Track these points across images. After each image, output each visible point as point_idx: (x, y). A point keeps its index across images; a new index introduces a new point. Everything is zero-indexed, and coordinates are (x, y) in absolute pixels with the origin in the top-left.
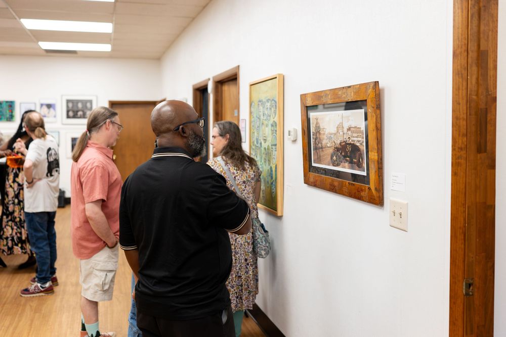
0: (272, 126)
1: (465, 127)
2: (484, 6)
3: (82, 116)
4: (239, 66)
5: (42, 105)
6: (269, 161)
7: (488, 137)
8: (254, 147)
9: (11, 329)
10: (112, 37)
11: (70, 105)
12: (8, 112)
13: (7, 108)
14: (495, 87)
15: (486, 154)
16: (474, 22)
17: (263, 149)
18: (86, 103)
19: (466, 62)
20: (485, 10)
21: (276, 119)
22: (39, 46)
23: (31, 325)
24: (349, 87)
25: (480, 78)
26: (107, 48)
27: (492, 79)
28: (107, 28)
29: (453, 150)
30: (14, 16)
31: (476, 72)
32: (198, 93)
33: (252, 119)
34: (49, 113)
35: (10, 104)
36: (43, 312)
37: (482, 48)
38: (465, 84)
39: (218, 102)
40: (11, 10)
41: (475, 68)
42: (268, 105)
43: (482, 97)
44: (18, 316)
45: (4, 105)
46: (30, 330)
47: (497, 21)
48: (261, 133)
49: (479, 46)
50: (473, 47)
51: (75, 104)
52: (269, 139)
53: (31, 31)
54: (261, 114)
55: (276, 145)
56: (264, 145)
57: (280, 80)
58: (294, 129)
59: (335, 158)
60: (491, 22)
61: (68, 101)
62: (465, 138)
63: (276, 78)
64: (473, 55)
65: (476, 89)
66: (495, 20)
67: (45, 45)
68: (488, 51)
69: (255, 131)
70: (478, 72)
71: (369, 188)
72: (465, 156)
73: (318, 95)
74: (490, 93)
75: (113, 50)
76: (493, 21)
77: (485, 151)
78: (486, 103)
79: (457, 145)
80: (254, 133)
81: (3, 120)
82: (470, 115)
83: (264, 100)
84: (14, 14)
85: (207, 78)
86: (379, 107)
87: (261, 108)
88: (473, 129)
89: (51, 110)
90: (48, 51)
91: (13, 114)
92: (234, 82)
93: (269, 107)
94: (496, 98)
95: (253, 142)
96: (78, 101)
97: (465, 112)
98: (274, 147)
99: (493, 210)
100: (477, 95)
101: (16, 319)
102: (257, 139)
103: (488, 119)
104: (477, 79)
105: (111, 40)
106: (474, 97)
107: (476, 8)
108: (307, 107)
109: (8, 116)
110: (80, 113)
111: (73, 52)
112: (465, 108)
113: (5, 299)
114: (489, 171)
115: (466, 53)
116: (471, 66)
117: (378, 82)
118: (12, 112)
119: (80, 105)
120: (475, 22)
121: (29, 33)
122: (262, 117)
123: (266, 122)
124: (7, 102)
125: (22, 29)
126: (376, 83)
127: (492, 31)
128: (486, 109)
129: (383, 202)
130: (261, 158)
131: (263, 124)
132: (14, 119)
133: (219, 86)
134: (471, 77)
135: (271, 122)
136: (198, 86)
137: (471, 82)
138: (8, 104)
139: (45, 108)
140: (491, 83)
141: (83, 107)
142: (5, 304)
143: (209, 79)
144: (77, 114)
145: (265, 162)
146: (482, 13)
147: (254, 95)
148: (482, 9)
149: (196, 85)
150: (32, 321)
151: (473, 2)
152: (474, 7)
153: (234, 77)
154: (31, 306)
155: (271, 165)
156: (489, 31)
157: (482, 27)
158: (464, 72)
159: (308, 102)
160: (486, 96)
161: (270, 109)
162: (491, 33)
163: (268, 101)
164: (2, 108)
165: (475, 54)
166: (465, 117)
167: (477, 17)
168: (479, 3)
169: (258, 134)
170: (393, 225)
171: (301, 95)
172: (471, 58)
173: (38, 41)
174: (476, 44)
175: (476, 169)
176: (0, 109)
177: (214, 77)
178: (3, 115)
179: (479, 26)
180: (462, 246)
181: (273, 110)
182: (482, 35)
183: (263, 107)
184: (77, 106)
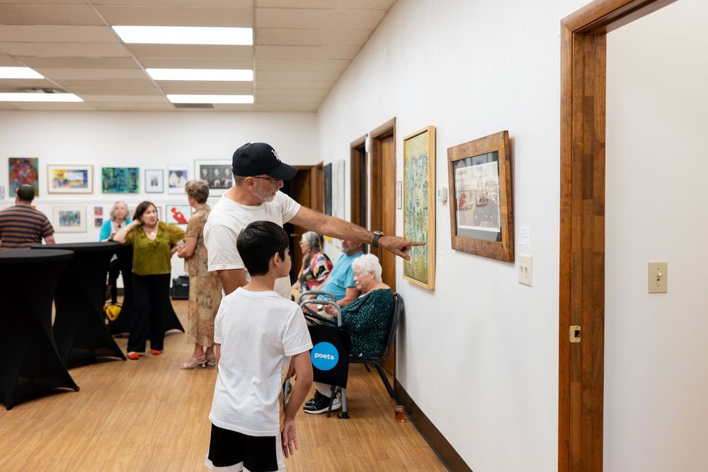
0: (424, 186)
1: (570, 174)
2: (589, 52)
3: (219, 186)
4: (395, 118)
5: (171, 172)
6: (421, 227)
7: (596, 183)
8: (408, 213)
9: (135, 415)
10: (255, 87)
11: (205, 172)
12: (130, 181)
13: (131, 177)
14: (604, 133)
15: (592, 200)
16: (578, 68)
17: (416, 214)
18: (224, 169)
19: (570, 108)
20: (589, 57)
21: (427, 179)
22: (168, 99)
23: (156, 412)
24: (485, 138)
25: (585, 124)
26: (249, 99)
27: (599, 125)
28: (247, 75)
29: (561, 196)
30: (138, 66)
31: (581, 118)
32: (357, 153)
33: (407, 181)
34: (179, 182)
35: (133, 171)
36: (170, 401)
37: (586, 95)
38: (570, 130)
39: (377, 163)
40: (135, 59)
41: (580, 115)
42: (421, 162)
43: (587, 143)
44: (143, 403)
45: (127, 174)
46: (156, 416)
47: (605, 66)
48: (414, 196)
49: (584, 92)
50: (578, 93)
51: (210, 171)
52: (421, 202)
53: (156, 81)
54: (415, 173)
55: (427, 208)
56: (417, 210)
57: (431, 133)
58: (444, 188)
59: (476, 217)
60: (597, 69)
61: (202, 167)
62: (570, 185)
63: (427, 131)
64: (578, 101)
65: (581, 135)
66: (602, 65)
67: (175, 99)
68: (593, 97)
69: (409, 194)
70: (583, 118)
71: (502, 245)
72: (570, 202)
73: (462, 148)
74: (597, 139)
75: (256, 102)
76: (600, 67)
77: (592, 197)
78: (593, 149)
79: (564, 192)
80: (408, 196)
81: (125, 191)
82: (575, 161)
83: (417, 157)
84: (138, 62)
85: (364, 134)
86: (510, 157)
87: (414, 166)
88: (579, 175)
89: (182, 178)
90: (178, 105)
91: (137, 184)
92: (390, 139)
93: (421, 165)
94: (604, 143)
95: (407, 208)
96: (214, 167)
97: (570, 158)
98: (425, 211)
99: (601, 257)
100: (583, 141)
101: (141, 407)
102: (411, 203)
103: (595, 165)
104: (583, 125)
105: (253, 90)
106: (580, 143)
107: (581, 54)
108: (453, 162)
109: (131, 186)
110: (217, 182)
111: (208, 106)
112: (570, 154)
113: (129, 388)
114: (596, 217)
115: (570, 100)
116: (576, 113)
117: (507, 131)
118: (135, 182)
119: (217, 172)
120: (580, 68)
121: (156, 85)
122: (415, 178)
123: (418, 183)
124: (129, 169)
125: (149, 81)
126: (506, 133)
127: (599, 76)
128: (592, 155)
129: (514, 259)
130: (414, 225)
131: (416, 185)
132: (137, 190)
133: (378, 142)
134: (576, 124)
135: (423, 182)
136: (356, 144)
137: (576, 130)
138: (131, 171)
139: (174, 176)
140: (598, 129)
141: (220, 175)
142: (128, 392)
143: (367, 135)
144: (213, 184)
145: (418, 229)
146: (587, 59)
147: (408, 152)
148: (587, 55)
149: (354, 142)
150: (158, 409)
151: (577, 49)
152: (578, 53)
153: (391, 133)
154: (157, 396)
155: (424, 232)
156: (596, 76)
157: (587, 73)
158: (569, 119)
159: (453, 156)
160: (592, 142)
161: (423, 167)
162: (597, 78)
163: (420, 157)
164: (123, 176)
165: (580, 101)
166: (570, 163)
167: (582, 63)
168: (583, 49)
169: (412, 197)
170: (522, 281)
171: (448, 149)
172: (576, 104)
173: (167, 94)
174: (581, 90)
175: (582, 215)
176: (122, 178)
177: (371, 133)
178: (125, 185)
179: (584, 73)
180: (569, 292)
181: (425, 167)
182: (586, 81)
183: (416, 166)
184: (214, 174)
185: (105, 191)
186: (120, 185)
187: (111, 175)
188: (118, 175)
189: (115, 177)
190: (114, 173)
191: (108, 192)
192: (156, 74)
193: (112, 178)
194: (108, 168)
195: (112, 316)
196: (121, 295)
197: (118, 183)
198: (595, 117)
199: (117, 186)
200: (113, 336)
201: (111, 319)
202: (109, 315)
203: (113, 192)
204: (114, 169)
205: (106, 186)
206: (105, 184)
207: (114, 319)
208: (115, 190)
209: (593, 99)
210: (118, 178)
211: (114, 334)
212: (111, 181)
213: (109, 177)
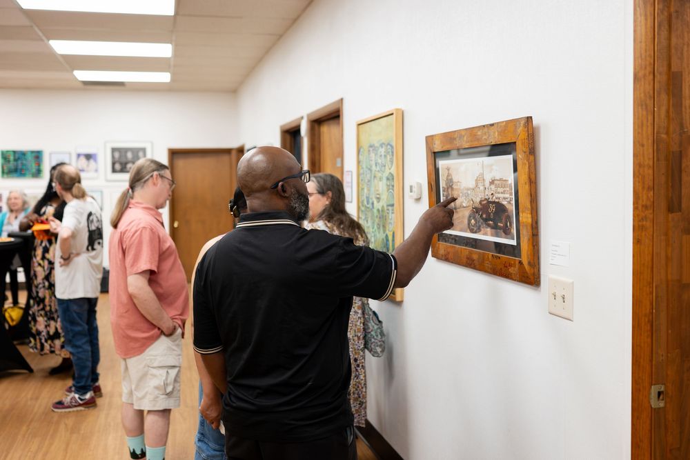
0: (388, 179)
1: (651, 178)
2: (676, 12)
4: (342, 99)
5: (79, 155)
6: (384, 226)
8: (363, 209)
10: (172, 63)
11: (117, 155)
12: (34, 165)
13: (34, 160)
15: (680, 213)
17: (375, 211)
18: (138, 152)
19: (651, 88)
20: (677, 18)
21: (393, 170)
22: (75, 76)
23: (66, 450)
24: (493, 125)
25: (671, 109)
26: (164, 77)
28: (164, 50)
29: (635, 209)
30: (40, 37)
31: (665, 102)
32: (288, 137)
33: (361, 171)
34: (88, 166)
35: (37, 154)
36: (82, 432)
37: (673, 69)
38: (650, 118)
39: (315, 148)
40: (36, 28)
41: (664, 97)
42: (382, 151)
43: (673, 136)
44: (49, 437)
45: (30, 157)
48: (372, 189)
49: (669, 66)
50: (661, 68)
51: (123, 153)
52: (384, 197)
53: (64, 56)
54: (373, 163)
55: (393, 205)
56: (378, 206)
57: (398, 118)
58: (418, 183)
59: (473, 222)
60: (686, 33)
61: (114, 150)
62: (652, 193)
63: (392, 114)
64: (661, 78)
65: (666, 125)
67: (82, 75)
68: (682, 72)
69: (365, 186)
70: (669, 102)
71: (520, 262)
72: (651, 216)
73: (449, 137)
74: (685, 130)
75: (173, 80)
77: (679, 210)
78: (681, 144)
79: (640, 202)
80: (363, 189)
81: (27, 176)
82: (658, 160)
83: (377, 145)
84: (40, 34)
85: (299, 116)
86: (532, 151)
87: (373, 155)
88: (663, 179)
89: (92, 161)
90: (86, 83)
91: (41, 167)
92: (336, 121)
93: (383, 154)
95: (363, 202)
96: (126, 150)
97: (651, 156)
98: (390, 208)
100: (667, 133)
101: (47, 442)
102: (368, 198)
103: (683, 165)
104: (668, 111)
105: (170, 67)
106: (664, 136)
107: (666, 13)
108: (434, 153)
109: (34, 170)
110: (129, 166)
111: (120, 84)
112: (651, 151)
113: (32, 416)
115: (651, 77)
116: (659, 94)
117: (531, 117)
118: (39, 165)
119: (129, 155)
120: (664, 33)
121: (61, 59)
122: (374, 168)
123: (379, 175)
124: (32, 152)
125: (52, 55)
126: (529, 119)
128: (681, 152)
129: (540, 281)
130: (373, 223)
131: (375, 177)
132: (41, 175)
133: (316, 126)
134: (659, 109)
135: (386, 174)
136: (288, 127)
137: (659, 115)
138: (34, 155)
139: (83, 160)
141: (133, 157)
142: (31, 422)
143: (302, 118)
144: (126, 168)
145: (379, 228)
146: (674, 20)
147: (363, 138)
148: (674, 15)
149: (284, 125)
150: (68, 445)
151: (661, 6)
152: (662, 12)
153: (336, 114)
154: (66, 425)
155: (387, 232)
156: (684, 44)
157: (674, 41)
158: (650, 103)
159: (436, 146)
160: (681, 135)
161: (385, 156)
162: (685, 47)
163: (382, 145)
164: (26, 159)
165: (664, 78)
166: (651, 163)
167: (667, 27)
168: (669, 7)
169: (369, 190)
170: (553, 312)
171: (427, 137)
172: (660, 82)
173: (73, 70)
174: (665, 63)
175: (666, 234)
176: (24, 162)
177: (308, 115)
178: (27, 169)
179: (669, 39)
180: (649, 340)
181: (389, 157)
182: (673, 51)
183: (376, 154)
184: (126, 156)
185: (5, 176)
186: (22, 170)
187: (12, 158)
188: (19, 158)
189: (16, 160)
190: (14, 156)
191: (8, 177)
192: (62, 47)
193: (12, 162)
194: (7, 151)
195: (13, 320)
196: (22, 289)
197: (20, 167)
198: (683, 100)
199: (19, 170)
200: (15, 343)
201: (11, 324)
202: (9, 320)
203: (13, 177)
204: (14, 152)
205: (6, 171)
206: (5, 168)
207: (14, 323)
208: (15, 175)
209: (682, 75)
210: (19, 162)
211: (16, 340)
212: (12, 165)
213: (9, 161)
